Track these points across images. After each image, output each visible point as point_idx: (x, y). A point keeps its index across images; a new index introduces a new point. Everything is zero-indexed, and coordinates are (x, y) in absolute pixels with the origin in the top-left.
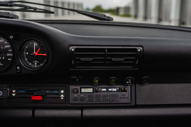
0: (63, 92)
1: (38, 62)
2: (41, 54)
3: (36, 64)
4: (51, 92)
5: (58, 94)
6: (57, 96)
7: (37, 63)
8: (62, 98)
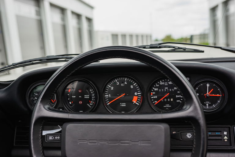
0: (226, 134)
1: (209, 102)
2: (213, 95)
3: (207, 105)
4: (213, 134)
5: (221, 136)
6: (220, 138)
7: (209, 104)
8: (226, 140)
